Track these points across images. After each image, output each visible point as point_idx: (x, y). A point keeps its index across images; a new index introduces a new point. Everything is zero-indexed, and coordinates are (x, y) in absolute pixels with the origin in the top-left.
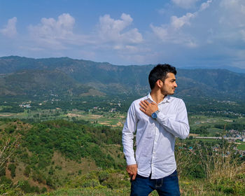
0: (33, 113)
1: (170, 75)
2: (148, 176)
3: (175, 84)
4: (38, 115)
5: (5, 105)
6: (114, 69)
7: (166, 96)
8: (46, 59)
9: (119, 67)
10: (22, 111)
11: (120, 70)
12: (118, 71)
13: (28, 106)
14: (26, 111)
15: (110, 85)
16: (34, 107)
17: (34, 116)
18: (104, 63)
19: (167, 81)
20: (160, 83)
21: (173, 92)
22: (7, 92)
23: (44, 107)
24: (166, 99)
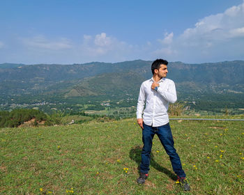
0: (113, 111)
1: (163, 66)
3: (166, 71)
4: (117, 112)
6: (187, 67)
7: (161, 78)
9: (192, 65)
10: (103, 109)
11: (194, 68)
12: (191, 69)
13: (108, 105)
14: (106, 109)
15: (184, 83)
16: (113, 105)
17: (114, 113)
18: (176, 62)
19: (160, 70)
20: (156, 71)
21: (165, 76)
23: (121, 105)
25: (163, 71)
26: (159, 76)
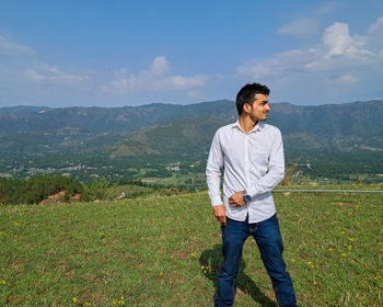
0: (184, 178)
1: (259, 96)
2: (243, 219)
3: (267, 107)
4: (190, 180)
5: (148, 167)
6: (298, 111)
7: (257, 123)
8: (197, 105)
9: (305, 108)
10: (169, 175)
11: (308, 112)
12: (304, 114)
13: (177, 169)
14: (174, 175)
16: (185, 170)
17: (186, 182)
19: (255, 105)
20: (247, 108)
21: (264, 117)
22: (150, 151)
23: (197, 170)
24: (257, 127)
25: (261, 108)
26: (252, 117)
